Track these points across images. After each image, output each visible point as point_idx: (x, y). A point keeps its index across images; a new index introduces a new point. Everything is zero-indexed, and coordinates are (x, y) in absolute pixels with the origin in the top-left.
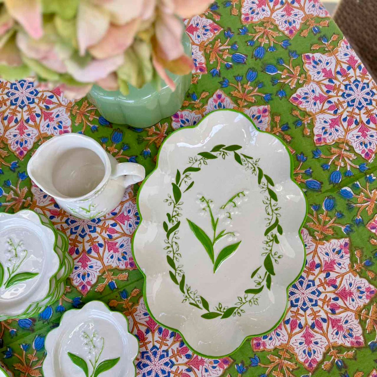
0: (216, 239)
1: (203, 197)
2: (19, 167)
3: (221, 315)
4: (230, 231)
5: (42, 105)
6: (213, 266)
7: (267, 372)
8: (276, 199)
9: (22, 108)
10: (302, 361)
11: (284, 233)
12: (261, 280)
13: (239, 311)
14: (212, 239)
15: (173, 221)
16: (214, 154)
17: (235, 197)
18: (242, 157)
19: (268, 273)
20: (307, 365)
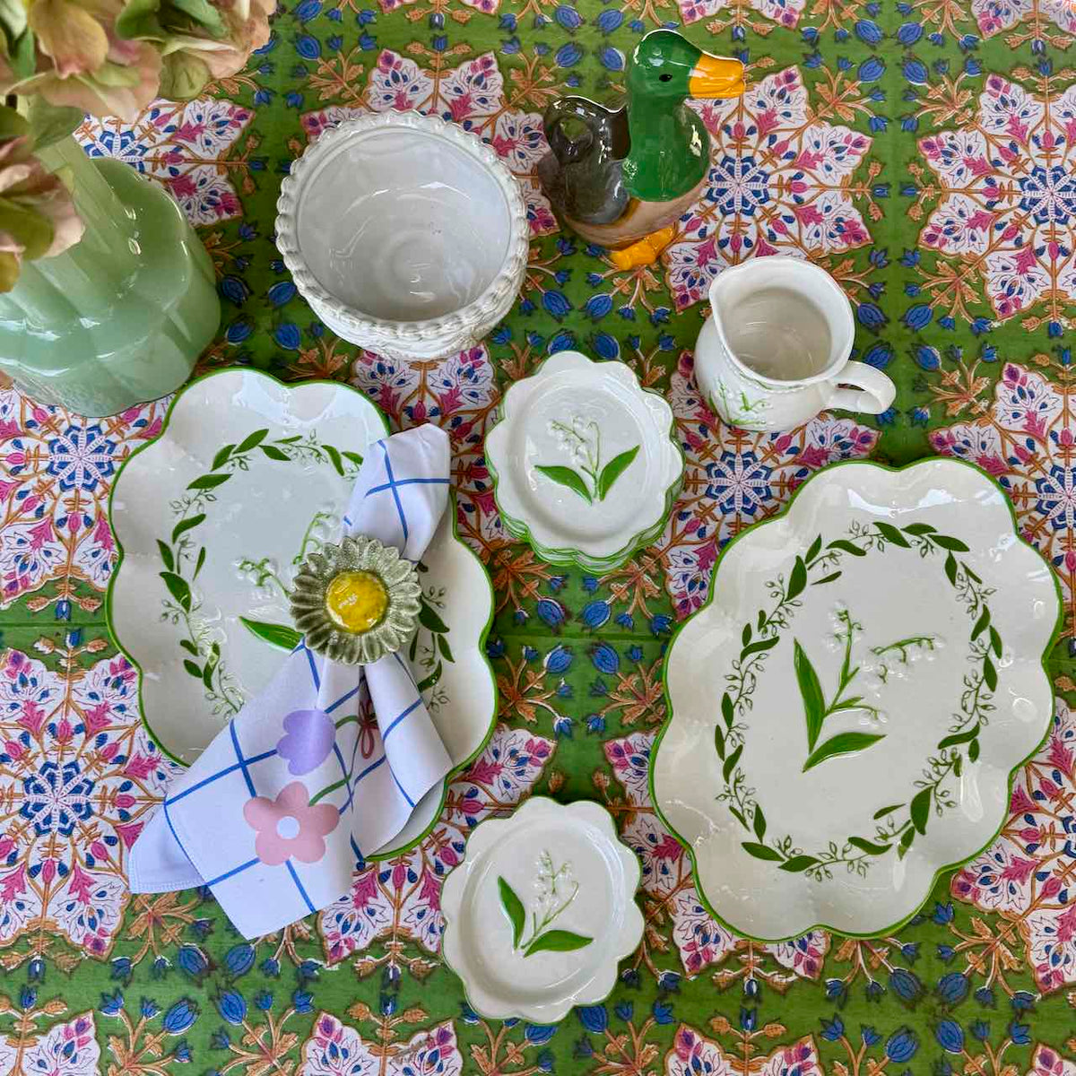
0: (835, 708)
1: (846, 612)
2: (667, 322)
3: (782, 860)
4: (874, 706)
5: (766, 227)
6: (806, 756)
7: (958, 947)
8: (992, 687)
9: (725, 213)
10: (1037, 964)
11: (978, 761)
12: (890, 832)
13: (821, 870)
14: (828, 702)
15: (766, 631)
16: (907, 537)
17: (911, 642)
18: (960, 570)
19: (911, 824)
20: (1041, 976)
